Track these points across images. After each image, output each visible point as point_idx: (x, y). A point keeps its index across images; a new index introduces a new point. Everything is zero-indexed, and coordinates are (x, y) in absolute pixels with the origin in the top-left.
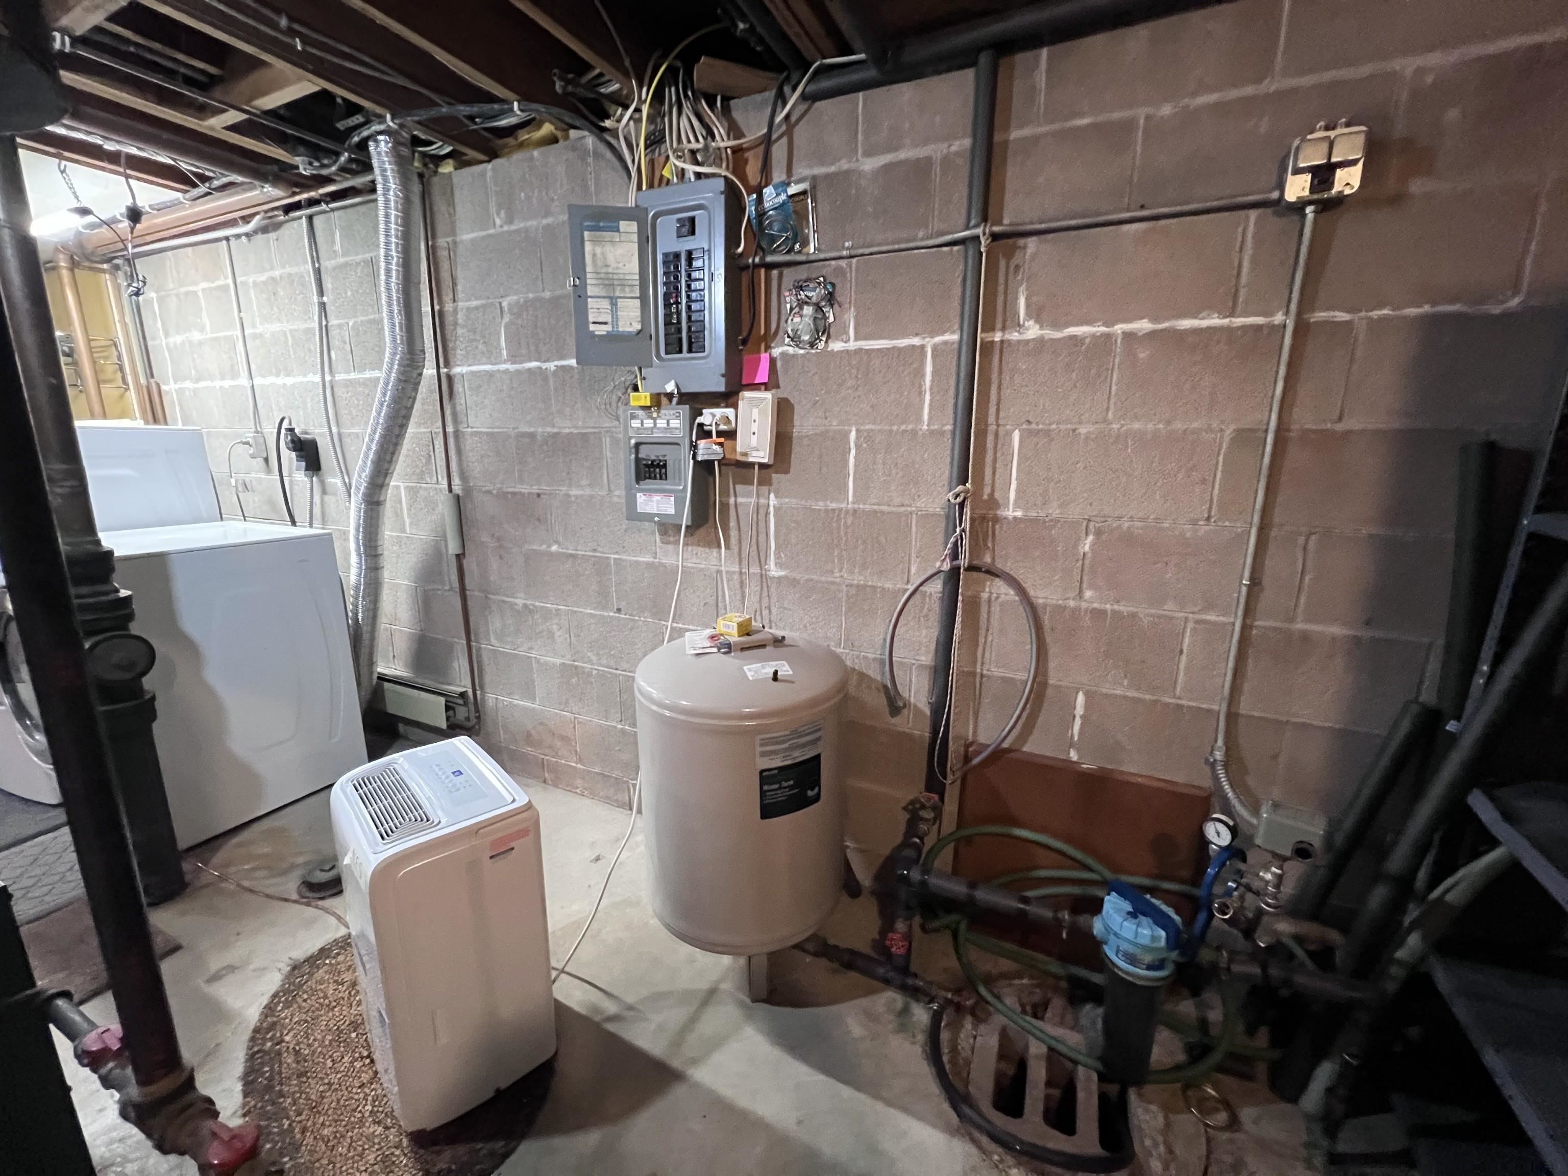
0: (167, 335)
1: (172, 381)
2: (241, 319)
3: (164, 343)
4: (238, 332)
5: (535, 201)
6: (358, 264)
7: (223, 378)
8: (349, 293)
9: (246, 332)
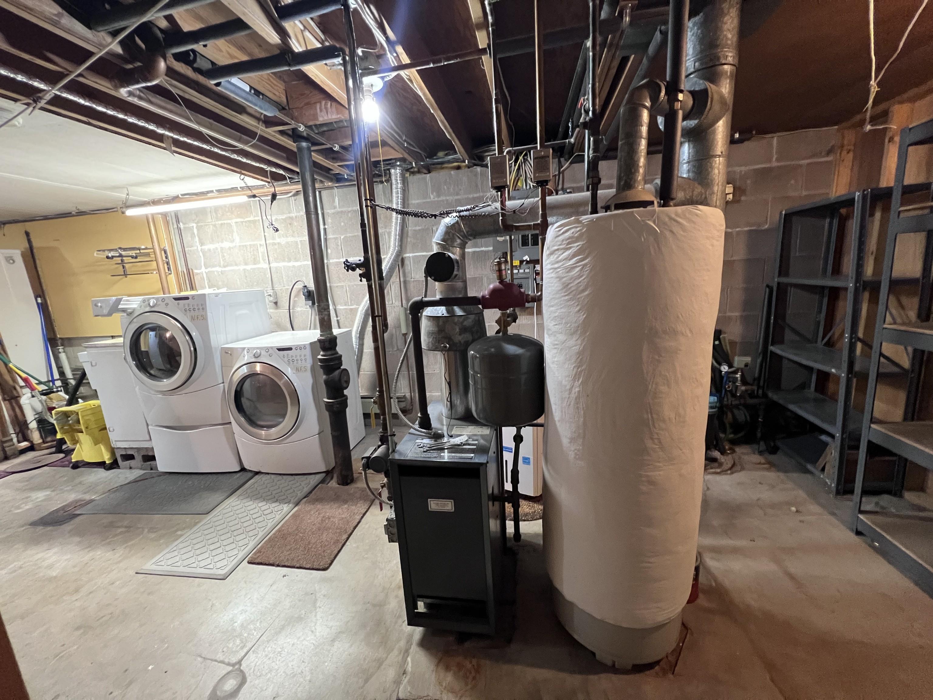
0: (202, 244)
1: (203, 267)
2: (265, 236)
3: (199, 249)
4: (263, 242)
5: (451, 189)
6: (349, 212)
7: (246, 264)
8: (342, 224)
9: (267, 242)
